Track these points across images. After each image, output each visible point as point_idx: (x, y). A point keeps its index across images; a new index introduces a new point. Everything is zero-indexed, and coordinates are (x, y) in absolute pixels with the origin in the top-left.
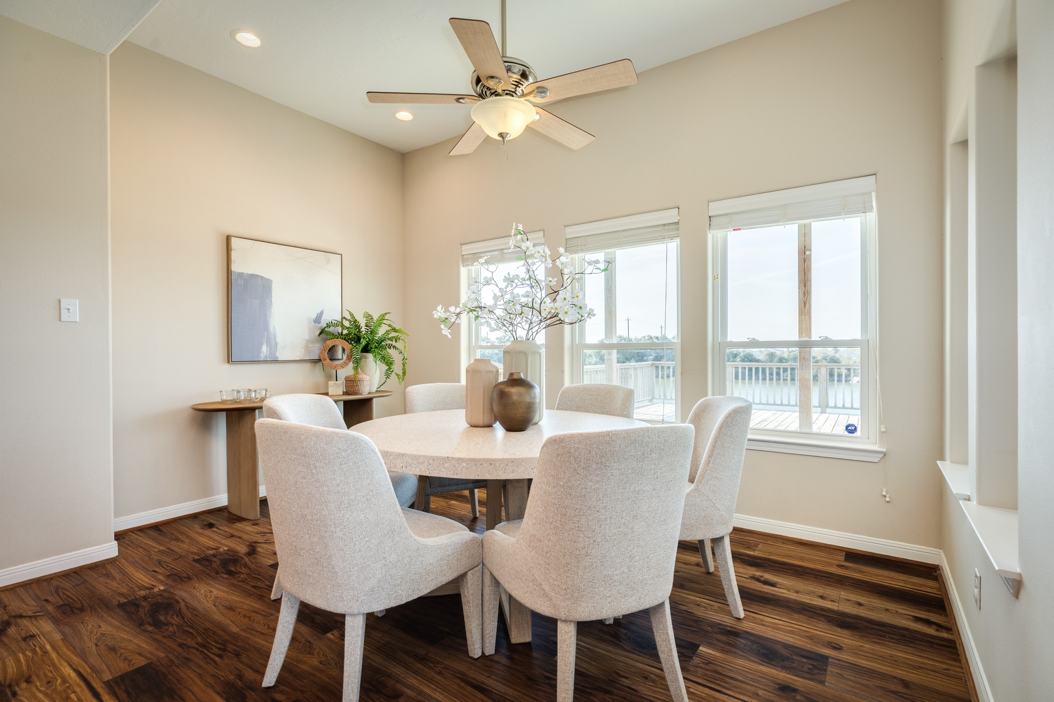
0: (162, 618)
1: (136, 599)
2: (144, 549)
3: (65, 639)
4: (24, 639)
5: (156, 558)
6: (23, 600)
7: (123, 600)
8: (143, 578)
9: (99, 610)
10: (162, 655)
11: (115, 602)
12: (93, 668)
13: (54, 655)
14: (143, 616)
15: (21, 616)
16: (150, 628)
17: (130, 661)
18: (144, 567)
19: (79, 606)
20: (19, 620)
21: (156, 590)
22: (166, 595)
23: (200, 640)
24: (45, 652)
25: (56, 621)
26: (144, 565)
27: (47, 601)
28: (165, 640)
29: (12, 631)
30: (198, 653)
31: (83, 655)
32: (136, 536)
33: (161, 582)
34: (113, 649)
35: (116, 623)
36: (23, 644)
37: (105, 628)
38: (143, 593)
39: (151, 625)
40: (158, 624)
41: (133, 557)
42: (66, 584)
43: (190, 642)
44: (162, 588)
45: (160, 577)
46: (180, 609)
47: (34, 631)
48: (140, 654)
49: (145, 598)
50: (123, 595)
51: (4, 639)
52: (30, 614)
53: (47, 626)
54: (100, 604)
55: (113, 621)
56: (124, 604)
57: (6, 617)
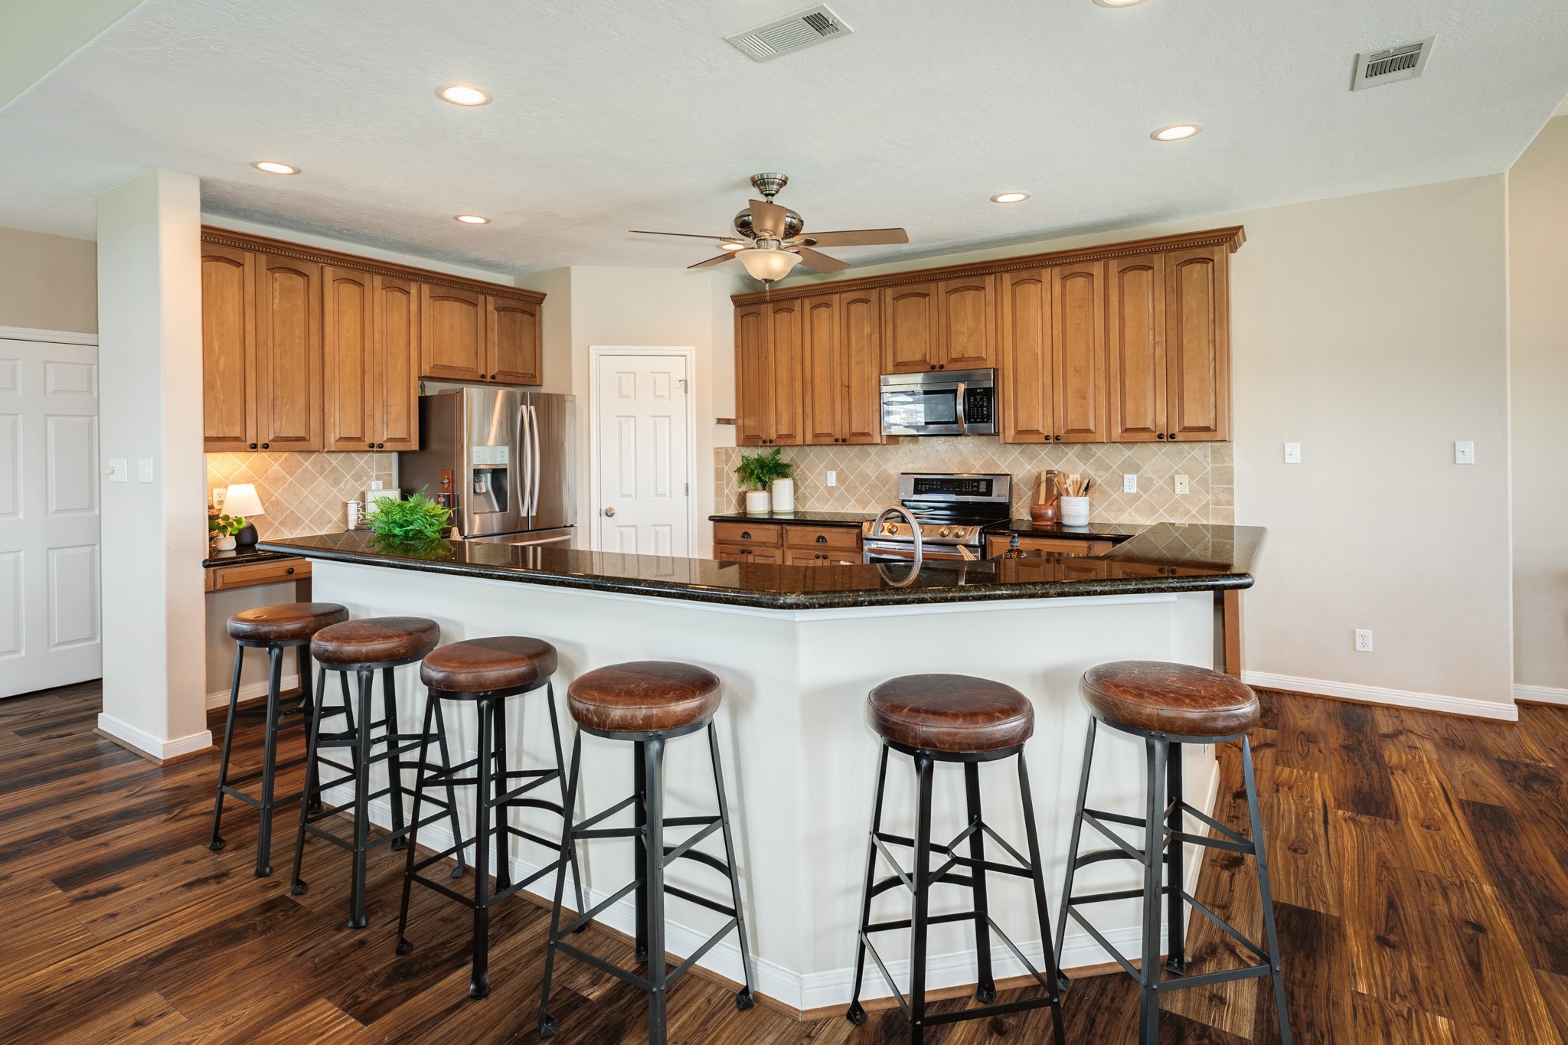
0: (1535, 786)
1: (1518, 762)
2: (1553, 727)
3: (1440, 761)
4: (1410, 747)
5: (1561, 739)
6: (1417, 722)
7: (1503, 757)
8: (1534, 749)
9: (1477, 755)
10: (1518, 807)
11: (1495, 756)
12: (1453, 787)
13: (1427, 766)
14: (1517, 777)
15: (1412, 732)
16: (1518, 787)
17: (1486, 798)
18: (1542, 742)
19: (1462, 745)
20: (1409, 734)
21: (1543, 764)
22: (1550, 772)
23: (1563, 816)
24: (1422, 762)
25: (1437, 746)
26: (1544, 741)
27: (1436, 730)
28: (1527, 801)
29: (1402, 738)
30: (1554, 824)
31: (1449, 776)
32: (1551, 713)
33: (1553, 761)
34: (1476, 785)
35: (1488, 770)
36: (1407, 750)
37: (1476, 768)
38: (1527, 761)
39: (1520, 785)
40: (1527, 788)
41: (1535, 730)
42: (1457, 726)
43: (1551, 813)
44: (1551, 765)
45: (1555, 757)
46: (1559, 788)
47: (1418, 745)
48: (1498, 798)
49: (1527, 765)
50: (1506, 754)
51: (1396, 741)
52: (1419, 733)
53: (1429, 746)
54: (1481, 751)
55: (1486, 767)
56: (1504, 761)
57: (1400, 728)
